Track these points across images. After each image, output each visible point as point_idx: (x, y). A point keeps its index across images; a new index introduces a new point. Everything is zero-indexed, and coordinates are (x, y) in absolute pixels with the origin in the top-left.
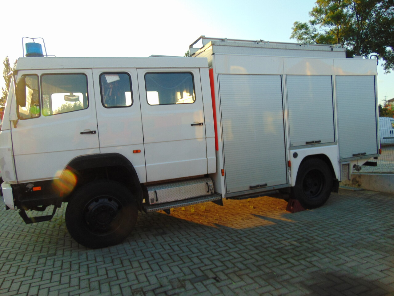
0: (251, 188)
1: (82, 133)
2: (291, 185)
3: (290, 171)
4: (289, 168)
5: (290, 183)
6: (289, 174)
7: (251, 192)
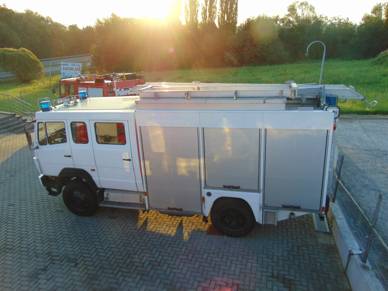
0: (169, 208)
1: (65, 156)
2: (205, 214)
3: (204, 205)
4: (203, 202)
5: (205, 213)
6: (203, 207)
7: (169, 211)
